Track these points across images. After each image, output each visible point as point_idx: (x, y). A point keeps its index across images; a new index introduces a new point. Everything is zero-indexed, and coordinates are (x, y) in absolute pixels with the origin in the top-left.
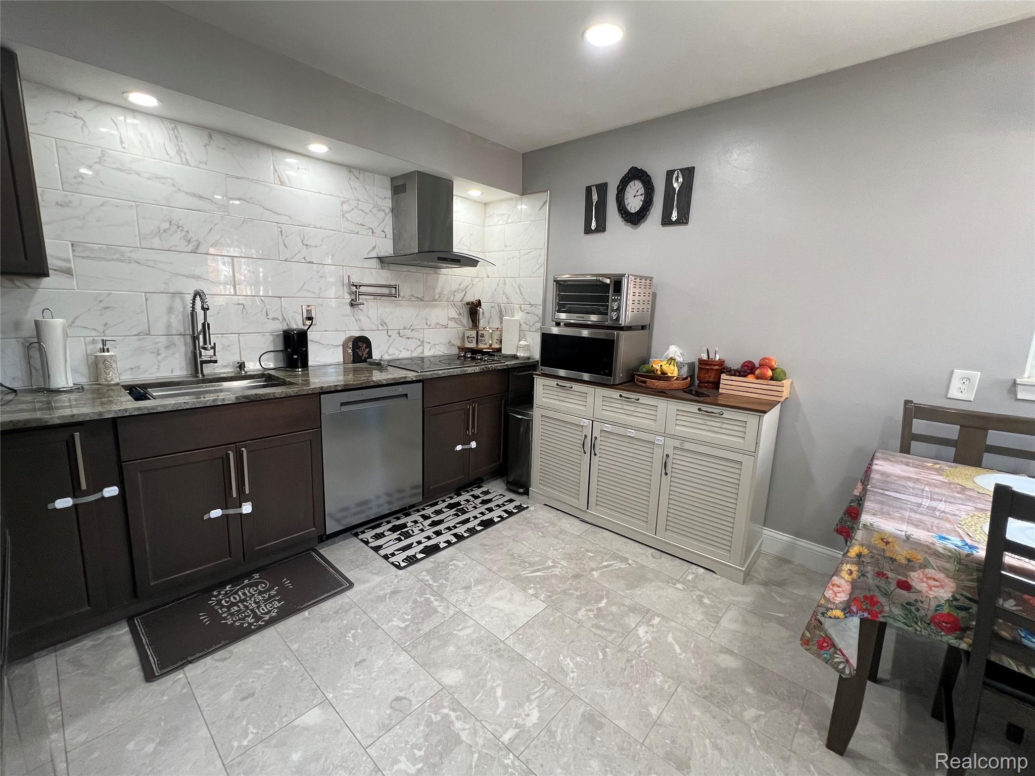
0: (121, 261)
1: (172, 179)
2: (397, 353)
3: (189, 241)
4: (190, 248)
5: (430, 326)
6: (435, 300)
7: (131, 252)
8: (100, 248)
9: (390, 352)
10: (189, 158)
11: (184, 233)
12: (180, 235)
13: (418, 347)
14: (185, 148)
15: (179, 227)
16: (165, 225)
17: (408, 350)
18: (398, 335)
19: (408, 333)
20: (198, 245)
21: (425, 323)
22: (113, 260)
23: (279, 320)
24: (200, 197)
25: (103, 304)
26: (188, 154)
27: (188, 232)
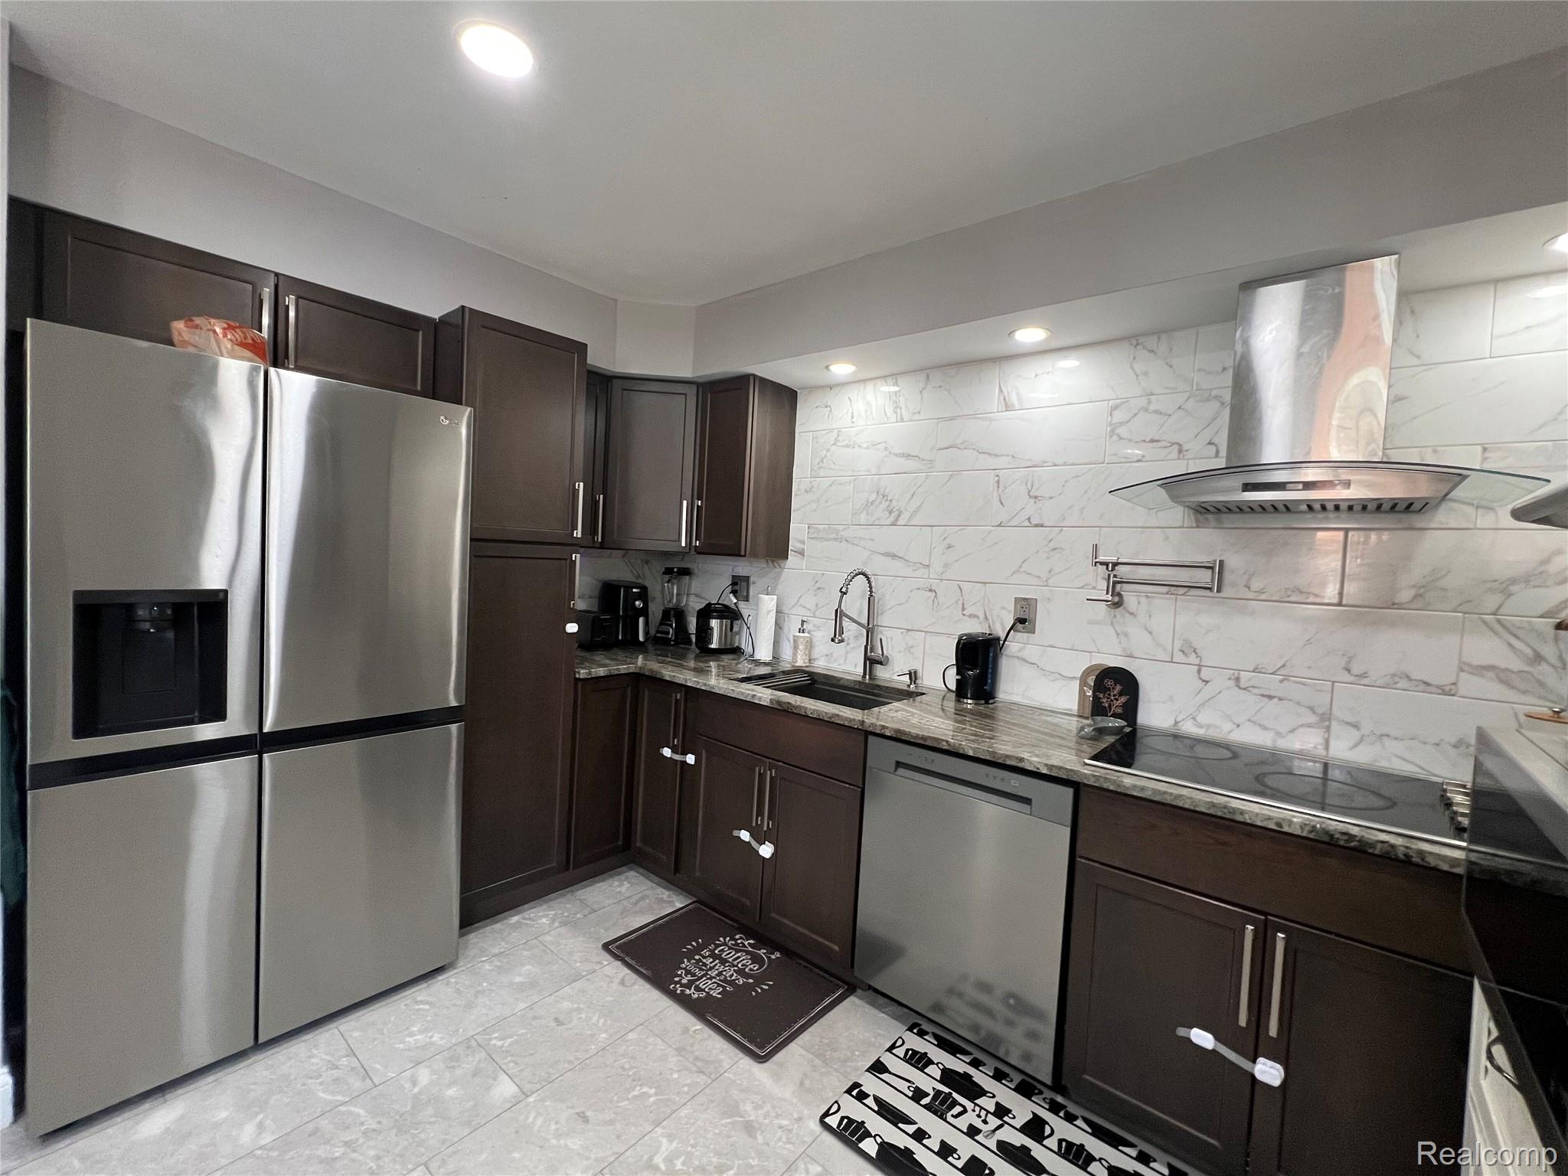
0: (836, 539)
1: (886, 442)
2: (1227, 726)
3: (891, 512)
4: (892, 519)
5: (1364, 675)
6: (1394, 605)
7: (844, 529)
8: (824, 528)
9: (1202, 718)
10: (904, 413)
11: (888, 503)
12: (885, 504)
13: (1302, 725)
14: (902, 404)
15: (884, 497)
16: (873, 497)
17: (1265, 728)
18: (1232, 683)
19: (1271, 683)
20: (899, 516)
21: (1343, 664)
22: (830, 540)
23: (978, 617)
24: (908, 456)
25: (818, 585)
26: (903, 410)
27: (891, 500)
